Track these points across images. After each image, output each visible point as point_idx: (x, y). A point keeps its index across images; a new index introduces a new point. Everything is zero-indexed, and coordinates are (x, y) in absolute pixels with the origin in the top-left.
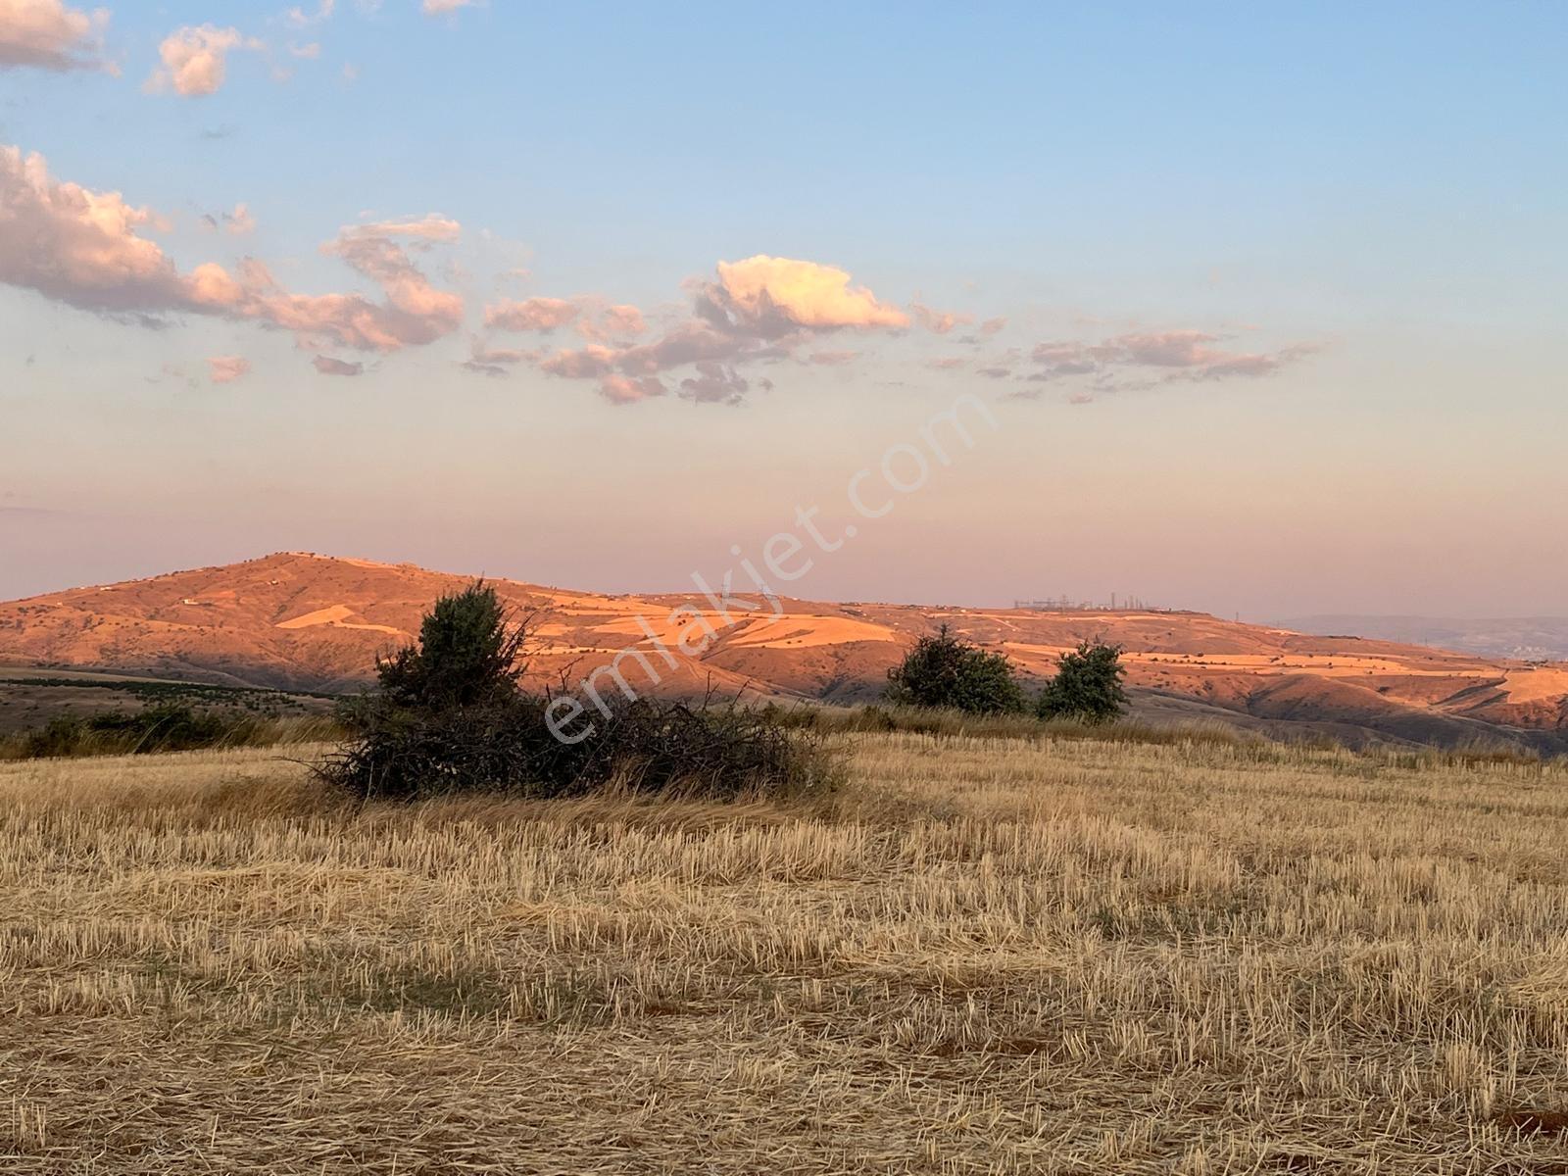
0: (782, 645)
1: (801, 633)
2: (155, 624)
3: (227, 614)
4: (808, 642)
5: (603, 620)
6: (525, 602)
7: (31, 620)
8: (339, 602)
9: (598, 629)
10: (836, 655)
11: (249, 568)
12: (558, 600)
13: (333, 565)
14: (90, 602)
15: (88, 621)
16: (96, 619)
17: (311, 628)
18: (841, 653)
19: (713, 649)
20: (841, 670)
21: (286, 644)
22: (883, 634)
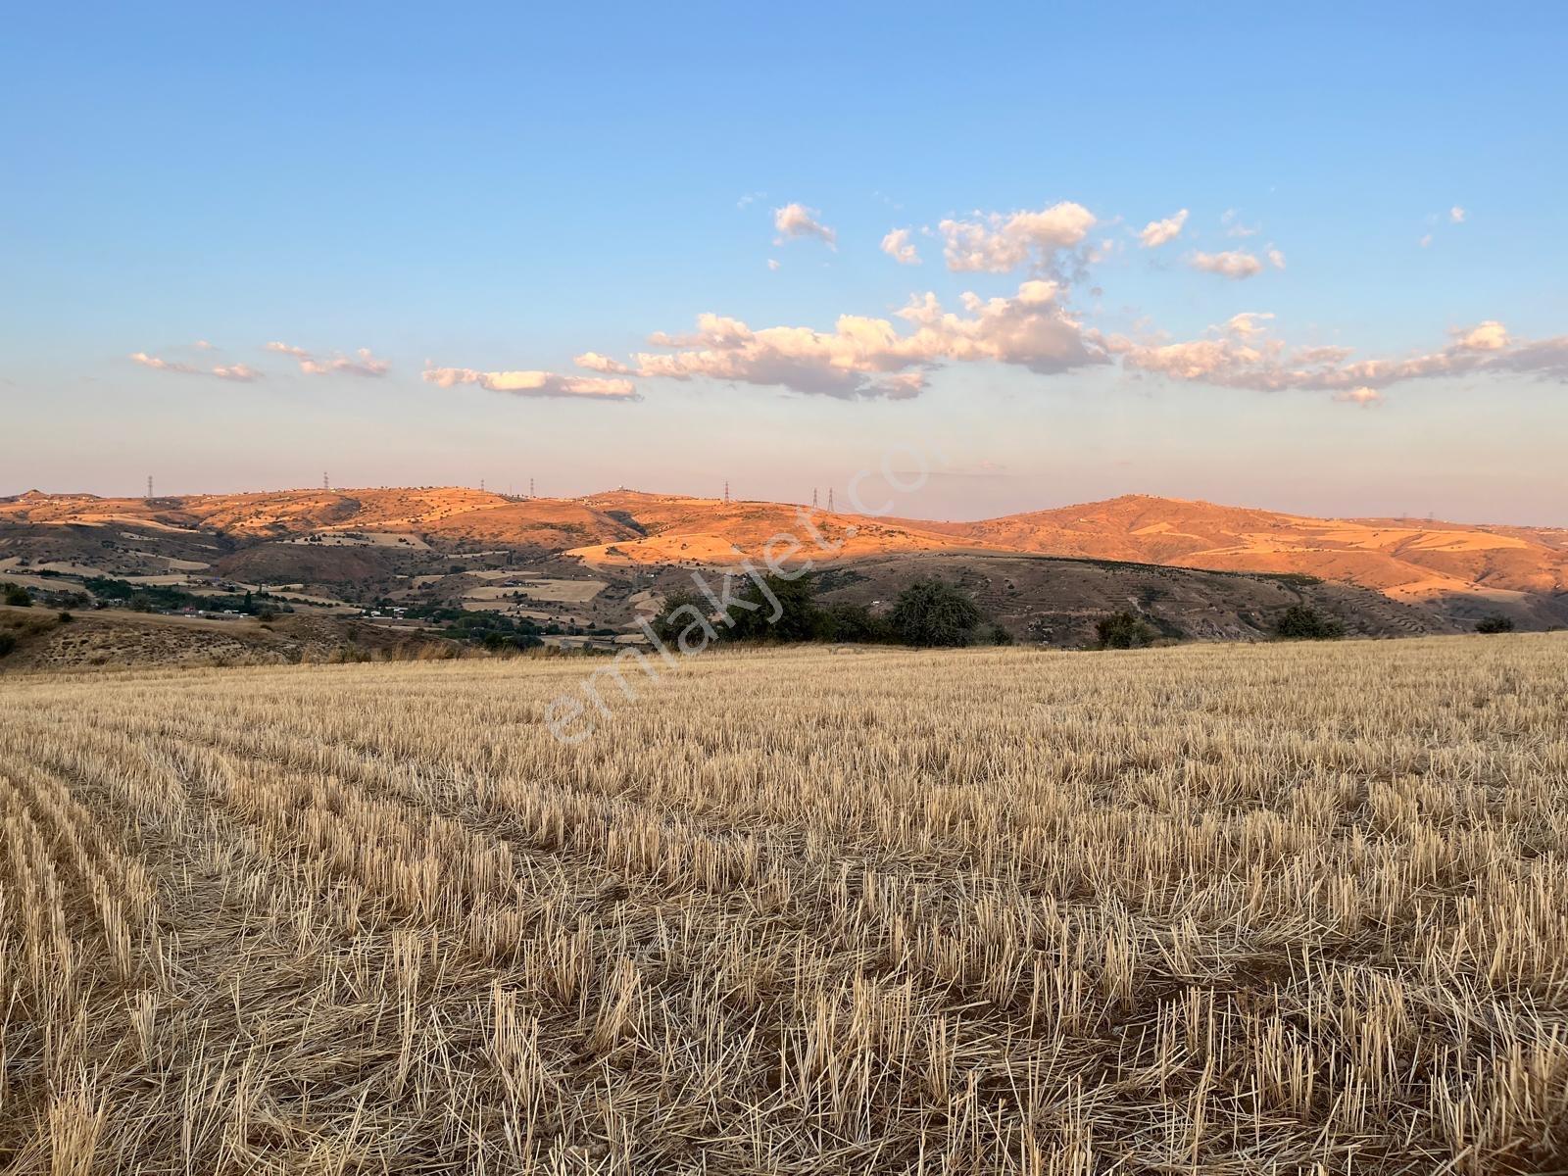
0: (1447, 549)
1: (1458, 542)
2: (1066, 531)
3: (1103, 527)
4: (1466, 548)
5: (1323, 533)
6: (1273, 522)
7: (1003, 528)
8: (1164, 521)
9: (1321, 538)
10: (1485, 556)
11: (1112, 503)
12: (1294, 521)
13: (1160, 501)
14: (1035, 520)
15: (1032, 529)
16: (1036, 529)
17: (1149, 535)
18: (1489, 556)
19: (1399, 551)
20: (1488, 567)
21: (1136, 543)
22: (1519, 543)
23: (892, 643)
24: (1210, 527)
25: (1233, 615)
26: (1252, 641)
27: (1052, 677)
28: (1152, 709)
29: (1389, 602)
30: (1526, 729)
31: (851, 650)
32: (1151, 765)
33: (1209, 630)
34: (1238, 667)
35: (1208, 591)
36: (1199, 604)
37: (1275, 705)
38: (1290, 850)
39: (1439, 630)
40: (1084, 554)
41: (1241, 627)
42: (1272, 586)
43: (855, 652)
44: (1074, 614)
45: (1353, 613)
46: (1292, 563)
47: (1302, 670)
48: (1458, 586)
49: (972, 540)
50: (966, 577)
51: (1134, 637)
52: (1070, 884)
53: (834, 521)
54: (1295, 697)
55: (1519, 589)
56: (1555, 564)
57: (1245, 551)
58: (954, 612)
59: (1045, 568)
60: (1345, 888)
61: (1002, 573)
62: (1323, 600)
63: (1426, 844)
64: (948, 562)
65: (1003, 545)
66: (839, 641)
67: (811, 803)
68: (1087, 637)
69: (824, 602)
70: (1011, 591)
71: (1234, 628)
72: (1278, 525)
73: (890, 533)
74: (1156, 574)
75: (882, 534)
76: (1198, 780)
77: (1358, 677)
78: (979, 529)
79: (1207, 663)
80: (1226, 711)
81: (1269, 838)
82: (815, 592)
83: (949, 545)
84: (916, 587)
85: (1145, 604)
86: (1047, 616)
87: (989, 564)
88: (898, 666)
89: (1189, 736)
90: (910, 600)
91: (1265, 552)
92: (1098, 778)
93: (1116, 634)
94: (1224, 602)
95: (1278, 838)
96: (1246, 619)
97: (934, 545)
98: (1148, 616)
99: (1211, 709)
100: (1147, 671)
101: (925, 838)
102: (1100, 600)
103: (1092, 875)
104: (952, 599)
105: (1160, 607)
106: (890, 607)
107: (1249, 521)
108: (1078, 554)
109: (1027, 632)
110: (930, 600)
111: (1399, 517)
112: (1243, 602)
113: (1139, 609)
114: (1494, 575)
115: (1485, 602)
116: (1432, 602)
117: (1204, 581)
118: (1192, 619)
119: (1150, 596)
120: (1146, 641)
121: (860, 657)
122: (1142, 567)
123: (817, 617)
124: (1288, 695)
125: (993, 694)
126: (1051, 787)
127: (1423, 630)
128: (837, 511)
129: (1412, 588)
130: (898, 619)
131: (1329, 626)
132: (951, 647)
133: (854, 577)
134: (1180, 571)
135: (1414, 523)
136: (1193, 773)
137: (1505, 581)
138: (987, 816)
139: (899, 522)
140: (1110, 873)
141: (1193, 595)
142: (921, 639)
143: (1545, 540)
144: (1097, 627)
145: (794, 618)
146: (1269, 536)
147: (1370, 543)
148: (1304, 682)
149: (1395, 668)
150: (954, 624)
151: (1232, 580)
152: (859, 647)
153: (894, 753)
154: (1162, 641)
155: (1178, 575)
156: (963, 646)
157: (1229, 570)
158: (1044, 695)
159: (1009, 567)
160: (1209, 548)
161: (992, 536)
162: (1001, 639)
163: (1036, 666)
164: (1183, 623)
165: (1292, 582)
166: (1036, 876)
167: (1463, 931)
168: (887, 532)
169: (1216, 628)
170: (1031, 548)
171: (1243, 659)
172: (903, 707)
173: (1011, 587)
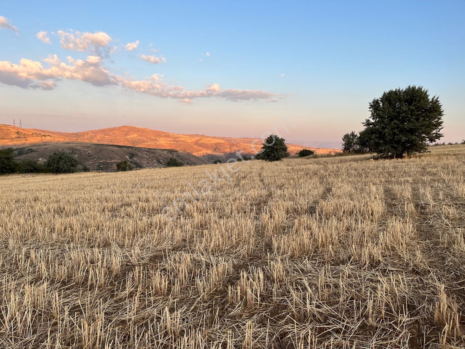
0: (207, 143)
1: (210, 141)
2: (106, 136)
3: (118, 135)
4: (211, 142)
5: (178, 138)
6: (165, 135)
7: (85, 135)
8: (135, 133)
9: (177, 139)
11: (120, 128)
12: (171, 135)
13: (134, 128)
14: (96, 132)
15: (95, 135)
16: (96, 135)
17: (131, 138)
18: (216, 144)
19: (196, 143)
20: (216, 147)
21: (127, 140)
22: (223, 141)
23: (47, 173)
24: (149, 136)
25: (155, 161)
26: (160, 168)
27: (101, 181)
28: (131, 189)
29: (194, 156)
30: (222, 187)
31: (31, 176)
32: (129, 205)
33: (149, 165)
34: (156, 175)
35: (148, 154)
36: (146, 158)
37: (165, 185)
38: (165, 224)
39: (205, 163)
40: (112, 143)
41: (158, 164)
42: (165, 152)
43: (32, 176)
44: (109, 162)
45: (186, 159)
46: (170, 146)
47: (172, 175)
48: (210, 152)
49: (75, 139)
50: (74, 150)
51: (127, 168)
52: (103, 243)
53: (22, 131)
54: (170, 183)
55: (223, 153)
56: (230, 146)
57: (158, 143)
58: (69, 161)
59: (100, 148)
60: (178, 232)
61: (85, 149)
62: (178, 156)
63: (198, 218)
64: (67, 145)
65: (86, 140)
66: (26, 173)
67: (11, 229)
68: (113, 168)
69: (19, 159)
70: (89, 155)
71: (156, 164)
72: (167, 136)
73: (45, 136)
74: (134, 149)
75: (42, 136)
76: (142, 207)
77: (185, 176)
78: (77, 135)
79: (147, 175)
80: (152, 188)
81: (160, 222)
82: (15, 156)
83: (67, 140)
84: (55, 154)
85: (130, 158)
86: (101, 162)
87: (81, 146)
88: (49, 180)
89: (141, 196)
90: (53, 158)
91: (163, 143)
92: (114, 210)
93: (122, 167)
94: (153, 157)
95: (162, 222)
96: (159, 161)
97: (61, 140)
98: (132, 161)
99: (148, 188)
100: (130, 178)
101: (54, 236)
102: (117, 157)
103: (110, 239)
104: (68, 157)
105: (135, 159)
106: (45, 160)
107: (159, 134)
108: (110, 143)
109: (95, 167)
110: (60, 158)
111: (196, 134)
112: (158, 157)
113: (129, 160)
114: (217, 149)
115: (216, 156)
116: (204, 156)
117: (146, 151)
118: (144, 162)
119: (132, 156)
120: (131, 169)
121: (34, 178)
122: (129, 147)
123: (17, 165)
124: (168, 182)
125: (82, 187)
126: (98, 214)
127: (202, 163)
128: (23, 127)
129: (199, 153)
130: (49, 165)
131: (180, 163)
132: (69, 173)
133: (31, 151)
134: (140, 148)
135: (199, 136)
136: (141, 206)
137: (220, 151)
138: (77, 227)
139: (48, 132)
140: (116, 238)
141: (144, 155)
142: (57, 171)
143: (228, 140)
144: (116, 165)
145: (7, 165)
146: (164, 139)
147: (190, 141)
148: (172, 178)
149: (194, 173)
150: (69, 166)
151: (155, 151)
152: (34, 175)
153: (45, 209)
154: (136, 169)
155: (140, 150)
156: (73, 173)
157: (154, 148)
158: (99, 187)
159: (88, 147)
160: (148, 142)
161: (82, 137)
162: (86, 170)
163: (97, 178)
164: (142, 163)
165: (171, 151)
166: (92, 242)
167: (205, 239)
168: (43, 135)
169: (151, 164)
170: (95, 141)
171: (157, 173)
172: (49, 194)
173: (89, 153)
